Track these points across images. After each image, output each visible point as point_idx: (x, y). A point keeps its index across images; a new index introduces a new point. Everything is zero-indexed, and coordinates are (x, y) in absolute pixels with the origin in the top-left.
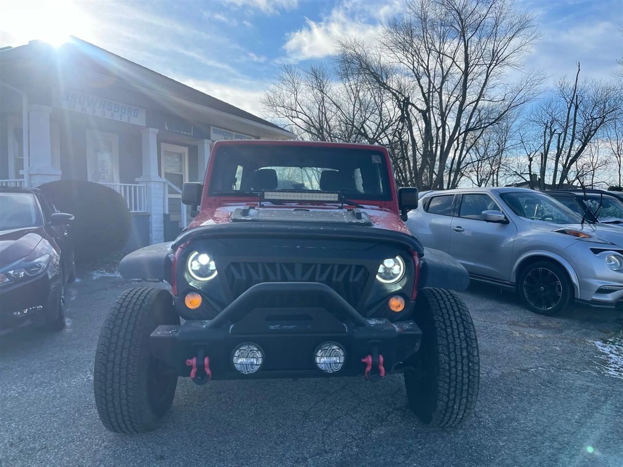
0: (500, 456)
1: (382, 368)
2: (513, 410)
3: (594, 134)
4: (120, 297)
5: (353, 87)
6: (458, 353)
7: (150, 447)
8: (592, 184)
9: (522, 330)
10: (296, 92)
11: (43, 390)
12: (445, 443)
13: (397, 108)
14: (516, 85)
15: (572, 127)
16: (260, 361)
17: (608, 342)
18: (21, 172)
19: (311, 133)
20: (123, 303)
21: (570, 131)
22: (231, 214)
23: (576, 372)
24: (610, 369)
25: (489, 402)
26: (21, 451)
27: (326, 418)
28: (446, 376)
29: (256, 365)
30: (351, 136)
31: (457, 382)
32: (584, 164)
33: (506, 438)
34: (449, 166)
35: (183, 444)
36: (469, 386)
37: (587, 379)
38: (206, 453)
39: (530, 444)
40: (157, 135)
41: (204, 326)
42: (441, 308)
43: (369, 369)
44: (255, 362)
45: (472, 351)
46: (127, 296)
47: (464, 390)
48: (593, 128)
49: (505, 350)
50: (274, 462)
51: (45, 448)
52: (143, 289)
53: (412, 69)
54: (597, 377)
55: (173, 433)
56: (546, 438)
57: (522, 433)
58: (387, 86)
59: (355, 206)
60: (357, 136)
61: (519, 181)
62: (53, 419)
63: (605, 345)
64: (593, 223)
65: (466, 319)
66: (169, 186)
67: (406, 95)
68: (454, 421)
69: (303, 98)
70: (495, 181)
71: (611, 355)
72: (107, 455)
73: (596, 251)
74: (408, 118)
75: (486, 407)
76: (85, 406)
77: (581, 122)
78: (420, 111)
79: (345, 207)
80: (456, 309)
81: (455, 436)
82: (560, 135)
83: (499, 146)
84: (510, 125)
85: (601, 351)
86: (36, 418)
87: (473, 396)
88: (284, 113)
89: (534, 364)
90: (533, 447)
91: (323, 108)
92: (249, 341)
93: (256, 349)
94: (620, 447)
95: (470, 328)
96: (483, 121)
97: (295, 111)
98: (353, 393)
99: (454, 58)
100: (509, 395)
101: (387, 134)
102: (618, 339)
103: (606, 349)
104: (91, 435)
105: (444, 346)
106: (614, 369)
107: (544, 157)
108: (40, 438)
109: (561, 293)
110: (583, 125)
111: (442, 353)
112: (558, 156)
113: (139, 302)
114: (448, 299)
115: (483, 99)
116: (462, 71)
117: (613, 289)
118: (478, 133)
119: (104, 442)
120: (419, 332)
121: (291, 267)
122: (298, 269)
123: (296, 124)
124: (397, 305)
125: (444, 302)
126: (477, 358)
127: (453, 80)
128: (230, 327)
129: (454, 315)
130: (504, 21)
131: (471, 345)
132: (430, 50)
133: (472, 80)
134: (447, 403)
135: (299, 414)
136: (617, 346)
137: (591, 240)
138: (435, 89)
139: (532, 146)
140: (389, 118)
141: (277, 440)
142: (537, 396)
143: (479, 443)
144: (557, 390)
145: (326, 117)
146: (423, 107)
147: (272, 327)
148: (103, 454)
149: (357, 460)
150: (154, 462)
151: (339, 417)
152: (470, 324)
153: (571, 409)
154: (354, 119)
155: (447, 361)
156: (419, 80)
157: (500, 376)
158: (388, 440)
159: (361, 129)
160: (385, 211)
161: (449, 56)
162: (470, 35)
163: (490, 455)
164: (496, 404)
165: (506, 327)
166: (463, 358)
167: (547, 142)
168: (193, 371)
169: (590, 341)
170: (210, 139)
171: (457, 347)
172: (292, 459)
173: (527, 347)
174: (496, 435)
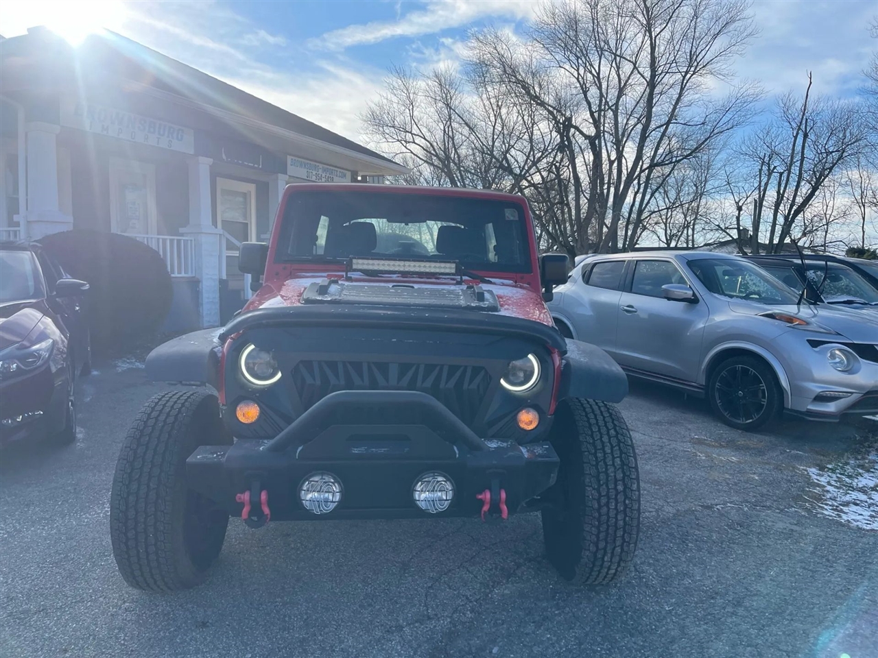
0: (664, 626)
1: (504, 508)
2: (687, 563)
3: (828, 174)
4: (147, 404)
5: (493, 101)
6: (611, 486)
7: (188, 610)
8: (825, 243)
9: (709, 450)
10: (411, 106)
11: (43, 529)
12: (591, 606)
13: (554, 131)
14: (721, 103)
15: (798, 164)
16: (337, 497)
17: (826, 470)
18: (16, 218)
19: (432, 164)
20: (152, 412)
21: (795, 170)
22: (304, 291)
23: (777, 511)
24: (826, 507)
25: (655, 551)
26: (10, 615)
27: (433, 571)
28: (594, 518)
29: (332, 502)
30: (489, 169)
31: (608, 526)
32: (815, 216)
33: (674, 600)
34: (626, 215)
35: (234, 607)
36: (625, 532)
37: (792, 521)
38: (265, 619)
39: (707, 609)
40: (210, 166)
41: (261, 449)
42: (590, 424)
43: (486, 508)
44: (331, 497)
45: (630, 484)
46: (157, 403)
47: (618, 535)
48: (828, 166)
49: (684, 479)
50: (358, 631)
51: (43, 610)
52: (181, 394)
53: (576, 76)
54: (806, 517)
55: (221, 591)
56: (729, 601)
57: (696, 593)
58: (540, 100)
59: (479, 281)
60: (498, 170)
61: (723, 238)
62: (55, 570)
63: (821, 472)
64: (814, 304)
65: (623, 441)
66: (227, 240)
67: (568, 114)
68: (605, 577)
69: (422, 115)
70: (690, 238)
71: (829, 488)
72: (129, 621)
73: (814, 344)
74: (570, 146)
75: (651, 557)
76: (100, 553)
77: (812, 156)
78: (586, 137)
79: (465, 281)
80: (610, 425)
81: (606, 598)
82: (781, 174)
83: (697, 188)
84: (712, 158)
85: (816, 481)
86: (32, 568)
87: (629, 544)
88: (395, 136)
89: (721, 498)
90: (709, 614)
91: (450, 129)
92: (323, 470)
93: (332, 481)
94: (827, 616)
95: (629, 453)
96: (675, 153)
97: (411, 133)
98: (472, 537)
99: (636, 62)
100: (684, 542)
101: (540, 168)
102: (841, 465)
103: (822, 479)
104: (107, 593)
105: (593, 477)
106: (831, 508)
107: (759, 205)
108: (37, 597)
109: (766, 401)
110: (814, 160)
111: (589, 486)
112: (777, 205)
113: (174, 412)
114: (601, 412)
115: (674, 121)
116: (646, 80)
117: (838, 396)
118: (667, 170)
119: (124, 602)
120: (556, 459)
121: (383, 368)
122: (394, 371)
123: (412, 152)
124: (528, 419)
125: (595, 415)
126: (637, 493)
127: (634, 93)
128: (297, 449)
129: (608, 434)
130: (707, 10)
131: (629, 476)
132: (602, 49)
133: (661, 94)
134: (595, 554)
135: (395, 566)
136: (838, 475)
137: (810, 328)
138: (608, 106)
139: (742, 190)
140: (543, 146)
141: (364, 601)
142: (722, 543)
143: (637, 607)
144: (749, 535)
145: (453, 143)
146: (591, 131)
147: (356, 451)
148: (123, 620)
149: (470, 629)
150: (192, 631)
151: (450, 571)
152: (628, 447)
153: (766, 562)
154: (493, 146)
155: (596, 497)
156: (585, 93)
157: (674, 515)
158: (515, 602)
159: (502, 161)
160: (521, 287)
161: (629, 59)
162: (658, 30)
163: (650, 623)
164: (665, 553)
165: (688, 447)
166: (617, 492)
167: (763, 184)
168: (245, 511)
169: (802, 467)
170: (286, 174)
171: (610, 478)
172: (383, 628)
173: (715, 475)
174: (661, 596)
